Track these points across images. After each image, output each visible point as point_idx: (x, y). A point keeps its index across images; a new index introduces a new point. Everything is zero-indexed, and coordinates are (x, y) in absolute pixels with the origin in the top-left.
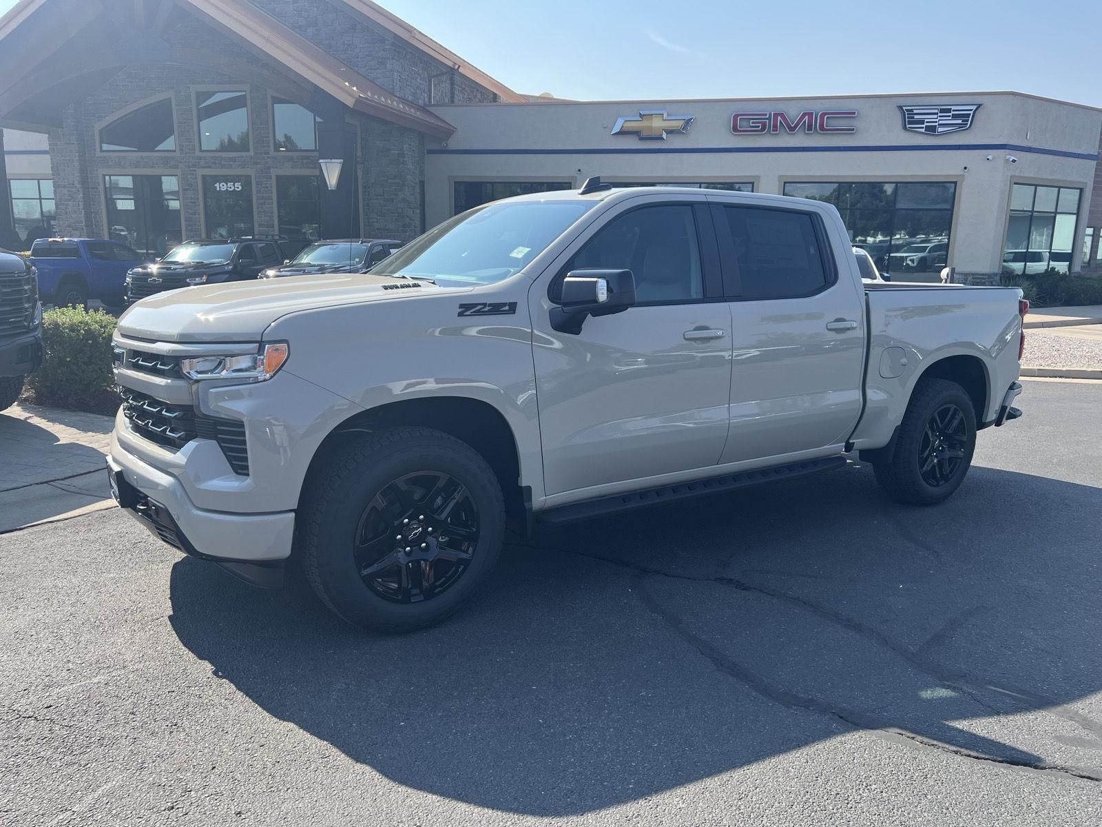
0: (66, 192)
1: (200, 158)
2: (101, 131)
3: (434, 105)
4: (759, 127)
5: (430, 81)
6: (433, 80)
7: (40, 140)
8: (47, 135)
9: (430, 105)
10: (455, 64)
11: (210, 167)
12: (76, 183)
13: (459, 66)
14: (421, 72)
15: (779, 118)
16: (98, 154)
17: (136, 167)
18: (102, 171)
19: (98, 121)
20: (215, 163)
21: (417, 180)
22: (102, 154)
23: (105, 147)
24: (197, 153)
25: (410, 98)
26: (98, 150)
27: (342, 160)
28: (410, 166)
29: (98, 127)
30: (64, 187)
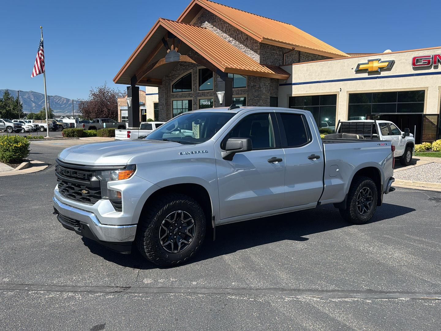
0: (161, 107)
1: (199, 93)
2: (173, 85)
3: (285, 65)
4: (426, 62)
5: (283, 55)
6: (285, 55)
7: (155, 90)
8: (158, 88)
9: (283, 65)
10: (293, 48)
11: (201, 96)
12: (164, 104)
13: (295, 48)
14: (278, 52)
15: (437, 57)
16: (171, 93)
17: (181, 98)
18: (172, 99)
19: (172, 82)
20: (203, 95)
21: (269, 98)
22: (173, 93)
23: (174, 90)
24: (198, 91)
25: (270, 64)
26: (171, 91)
27: (224, 92)
28: (264, 92)
29: (172, 84)
30: (161, 105)
